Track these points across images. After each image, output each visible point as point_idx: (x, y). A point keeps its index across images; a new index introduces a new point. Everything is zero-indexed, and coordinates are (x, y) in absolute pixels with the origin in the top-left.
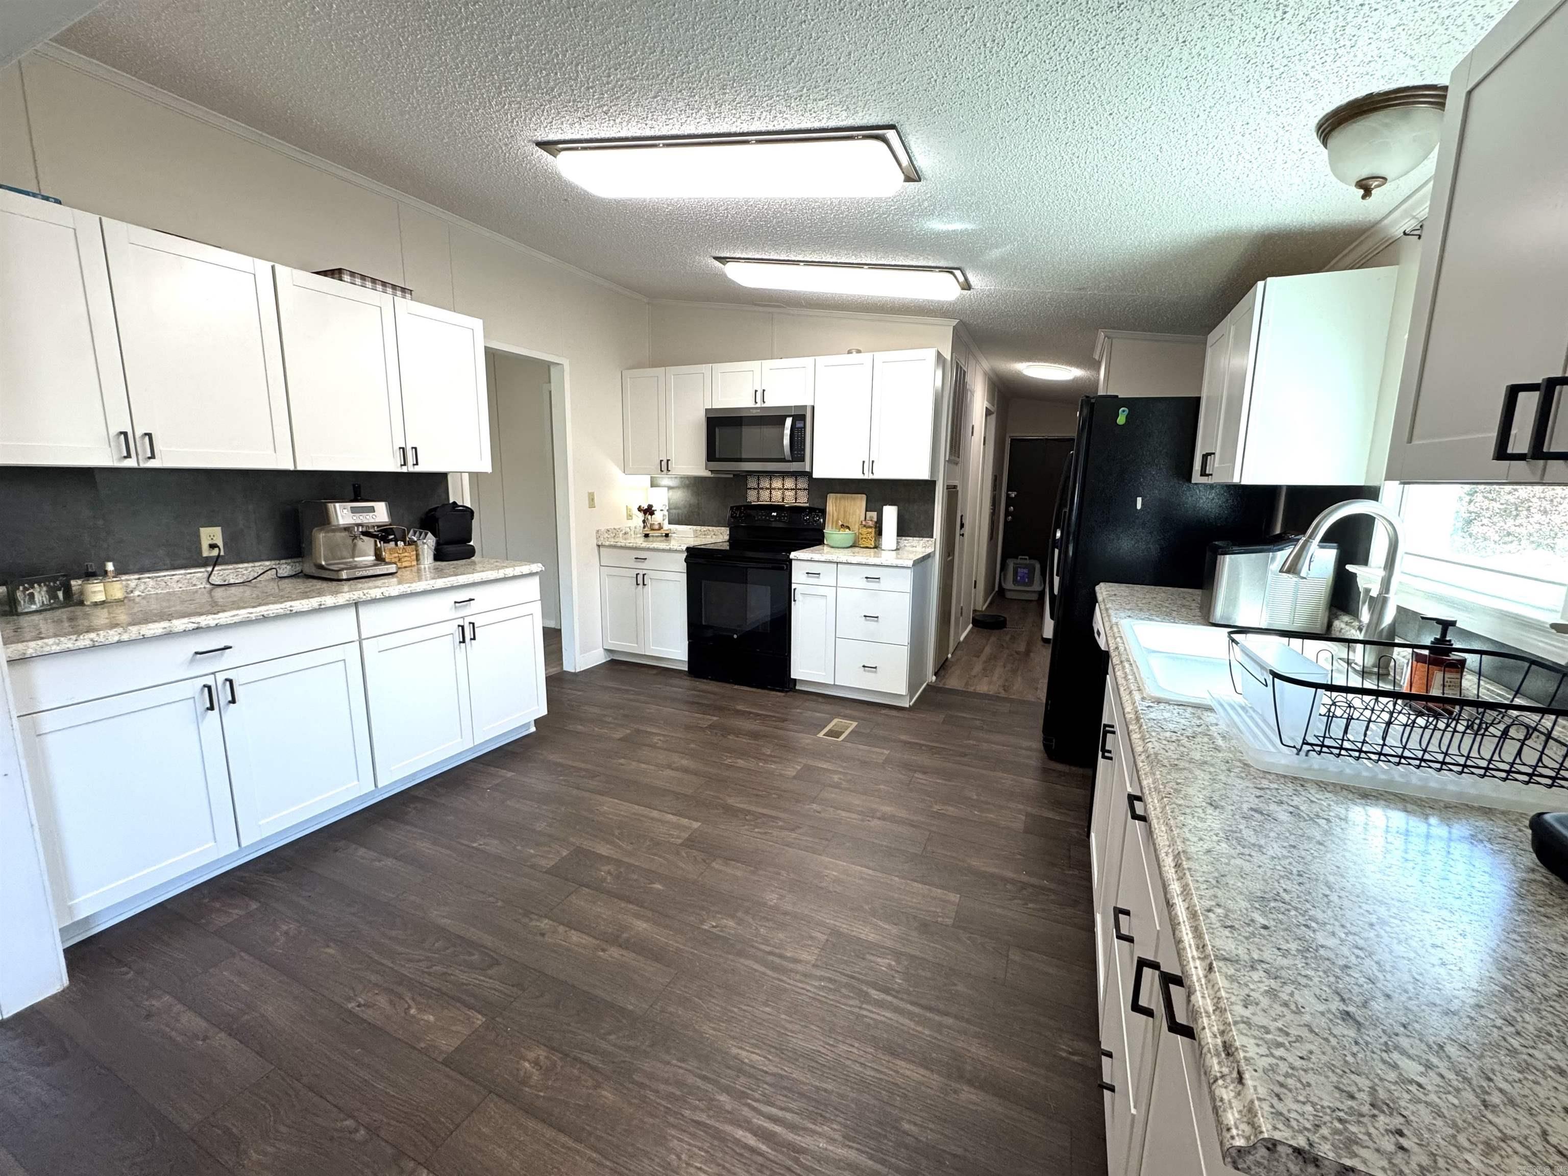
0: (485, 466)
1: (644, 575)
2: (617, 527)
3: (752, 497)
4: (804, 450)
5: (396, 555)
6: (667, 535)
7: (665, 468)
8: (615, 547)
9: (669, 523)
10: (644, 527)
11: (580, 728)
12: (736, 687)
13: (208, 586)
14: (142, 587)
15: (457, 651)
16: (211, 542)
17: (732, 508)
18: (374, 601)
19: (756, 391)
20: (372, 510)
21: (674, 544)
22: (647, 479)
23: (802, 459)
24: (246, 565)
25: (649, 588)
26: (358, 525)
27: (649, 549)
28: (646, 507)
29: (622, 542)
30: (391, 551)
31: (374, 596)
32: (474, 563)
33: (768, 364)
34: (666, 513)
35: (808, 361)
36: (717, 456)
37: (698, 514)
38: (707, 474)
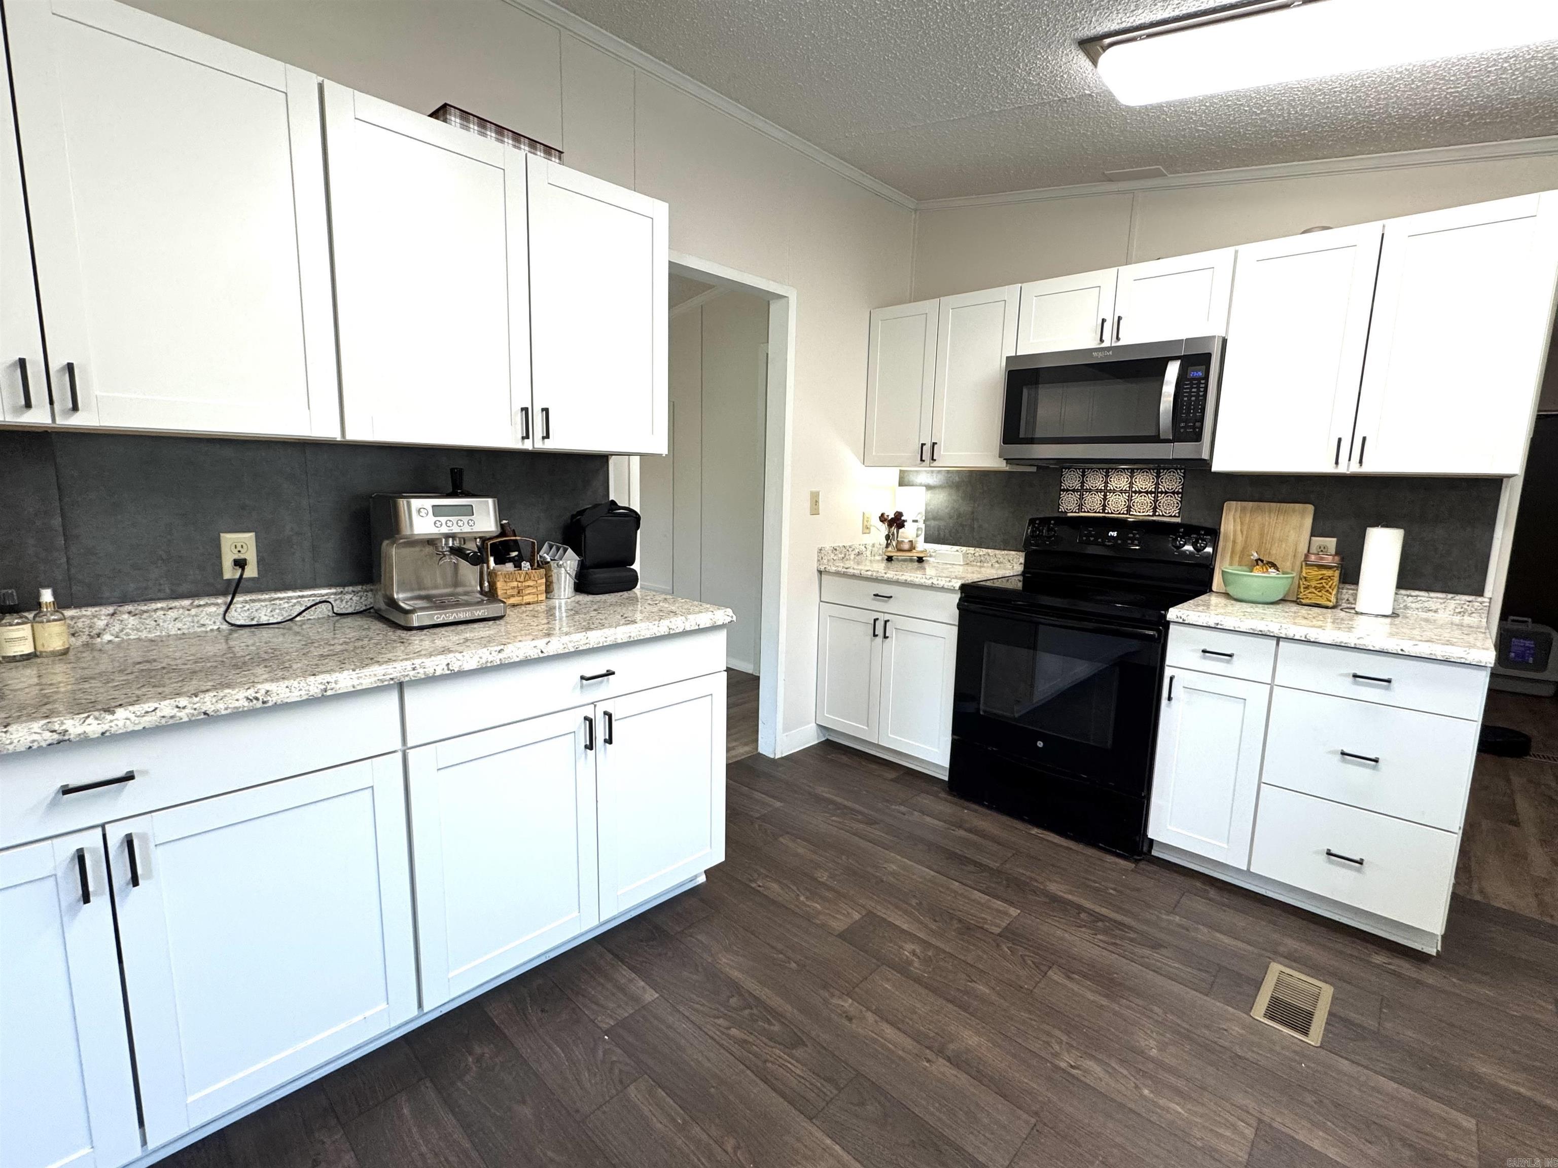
0: (659, 445)
1: (886, 622)
2: (847, 544)
3: (1069, 505)
4: (1202, 420)
5: (515, 584)
6: (920, 560)
7: (927, 455)
8: (845, 575)
9: (926, 541)
10: (887, 546)
11: (774, 889)
12: (1035, 831)
13: (225, 626)
14: (117, 627)
15: (581, 762)
16: (236, 557)
17: (1032, 521)
18: (431, 679)
19: (1104, 321)
20: (469, 511)
21: (930, 574)
22: (894, 473)
23: (1197, 436)
24: (290, 594)
25: (892, 642)
26: (447, 536)
27: (897, 583)
28: (892, 516)
29: (855, 568)
30: (508, 577)
31: (430, 671)
32: (635, 600)
33: (1129, 272)
34: (923, 526)
35: (1221, 257)
36: (1022, 435)
37: (972, 529)
38: (1001, 465)
